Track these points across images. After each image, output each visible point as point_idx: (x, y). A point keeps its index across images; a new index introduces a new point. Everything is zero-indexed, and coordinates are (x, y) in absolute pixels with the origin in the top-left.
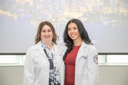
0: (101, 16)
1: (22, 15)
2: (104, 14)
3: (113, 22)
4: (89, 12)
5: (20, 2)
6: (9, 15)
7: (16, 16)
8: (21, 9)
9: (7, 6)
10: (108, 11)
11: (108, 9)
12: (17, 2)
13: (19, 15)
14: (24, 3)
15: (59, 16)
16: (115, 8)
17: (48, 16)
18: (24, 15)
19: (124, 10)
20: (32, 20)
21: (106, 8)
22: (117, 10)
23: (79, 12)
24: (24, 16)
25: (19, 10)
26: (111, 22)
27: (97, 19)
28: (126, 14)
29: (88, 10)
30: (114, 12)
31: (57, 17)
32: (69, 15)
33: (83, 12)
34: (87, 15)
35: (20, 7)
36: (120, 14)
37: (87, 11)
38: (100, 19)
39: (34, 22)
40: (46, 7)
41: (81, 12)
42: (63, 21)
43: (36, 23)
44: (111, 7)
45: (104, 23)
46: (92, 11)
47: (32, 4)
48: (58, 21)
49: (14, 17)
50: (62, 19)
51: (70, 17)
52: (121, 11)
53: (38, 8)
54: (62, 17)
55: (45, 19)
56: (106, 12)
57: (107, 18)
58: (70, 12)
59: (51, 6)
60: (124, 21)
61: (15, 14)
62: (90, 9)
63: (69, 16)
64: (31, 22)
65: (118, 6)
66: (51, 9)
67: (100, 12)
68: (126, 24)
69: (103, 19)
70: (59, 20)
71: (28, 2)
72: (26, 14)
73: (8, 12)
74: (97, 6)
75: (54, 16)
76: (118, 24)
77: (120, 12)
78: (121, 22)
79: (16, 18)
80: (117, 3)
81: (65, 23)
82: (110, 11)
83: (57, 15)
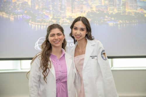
0: (106, 17)
1: (19, 16)
2: (110, 14)
3: (119, 23)
4: (93, 12)
5: (17, 2)
6: (5, 16)
7: (13, 17)
8: (18, 10)
9: (2, 6)
10: (113, 11)
11: (114, 9)
12: (13, 1)
13: (16, 16)
14: (21, 2)
15: (60, 17)
16: (121, 8)
17: (48, 17)
18: (21, 15)
19: (130, 9)
20: (30, 21)
21: (112, 8)
22: (123, 10)
23: (82, 12)
24: (21, 17)
25: (16, 11)
26: (117, 22)
27: (102, 19)
28: (133, 13)
29: (92, 9)
30: (119, 12)
31: (58, 18)
32: (71, 15)
33: (87, 12)
34: (91, 15)
35: (17, 7)
36: (126, 14)
37: (90, 11)
38: (105, 20)
39: (32, 24)
40: (46, 7)
41: (84, 12)
42: (64, 22)
43: (35, 25)
44: (117, 6)
45: (109, 23)
46: (96, 10)
47: (30, 3)
48: (60, 23)
49: (11, 18)
50: (63, 20)
51: (73, 17)
52: (127, 10)
53: (37, 8)
54: (63, 18)
55: (44, 20)
56: (111, 12)
57: (113, 19)
58: (72, 12)
59: (51, 6)
60: (131, 22)
61: (12, 15)
62: (94, 9)
63: (71, 17)
64: (30, 24)
65: (124, 5)
66: (51, 9)
67: (105, 12)
68: (133, 24)
69: (109, 19)
70: (60, 21)
71: (26, 2)
72: (23, 15)
73: (3, 13)
74: (102, 6)
75: (55, 17)
76: (124, 25)
77: (127, 12)
78: (127, 22)
79: (13, 19)
80: (123, 2)
81: (67, 24)
82: (116, 11)
83: (58, 15)
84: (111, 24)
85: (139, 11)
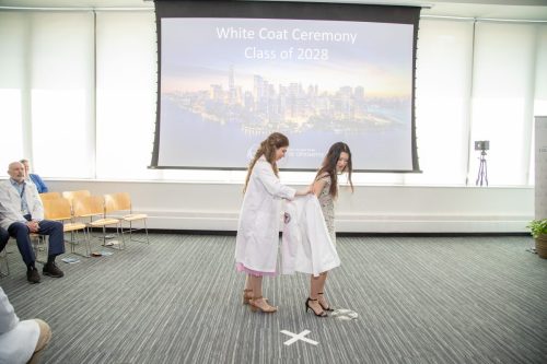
0: (332, 123)
1: (230, 119)
3: (346, 130)
5: (229, 103)
6: (216, 119)
8: (230, 112)
10: (340, 116)
11: (341, 114)
12: (225, 102)
13: (227, 119)
14: (234, 104)
15: (278, 121)
16: (349, 113)
19: (360, 116)
20: (243, 126)
21: (339, 113)
22: (351, 116)
23: (304, 116)
24: (233, 121)
25: (228, 113)
26: (344, 130)
27: (327, 125)
28: (363, 120)
29: (315, 113)
30: (347, 118)
33: (309, 116)
34: (315, 120)
35: (229, 109)
36: (355, 121)
37: (314, 115)
38: (331, 126)
39: (245, 128)
40: (262, 109)
41: (306, 116)
44: (345, 111)
46: (320, 115)
47: (243, 104)
49: (222, 122)
52: (356, 116)
53: (251, 109)
54: (281, 123)
56: (337, 118)
57: (339, 126)
59: (267, 108)
62: (318, 114)
63: (291, 121)
66: (267, 112)
67: (331, 117)
69: (334, 126)
71: (239, 104)
72: (236, 118)
74: (327, 110)
77: (355, 118)
78: (356, 130)
79: (224, 123)
82: (343, 117)
84: (337, 131)
85: (369, 118)
